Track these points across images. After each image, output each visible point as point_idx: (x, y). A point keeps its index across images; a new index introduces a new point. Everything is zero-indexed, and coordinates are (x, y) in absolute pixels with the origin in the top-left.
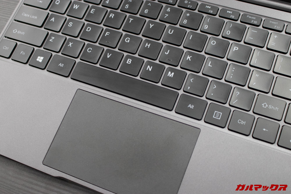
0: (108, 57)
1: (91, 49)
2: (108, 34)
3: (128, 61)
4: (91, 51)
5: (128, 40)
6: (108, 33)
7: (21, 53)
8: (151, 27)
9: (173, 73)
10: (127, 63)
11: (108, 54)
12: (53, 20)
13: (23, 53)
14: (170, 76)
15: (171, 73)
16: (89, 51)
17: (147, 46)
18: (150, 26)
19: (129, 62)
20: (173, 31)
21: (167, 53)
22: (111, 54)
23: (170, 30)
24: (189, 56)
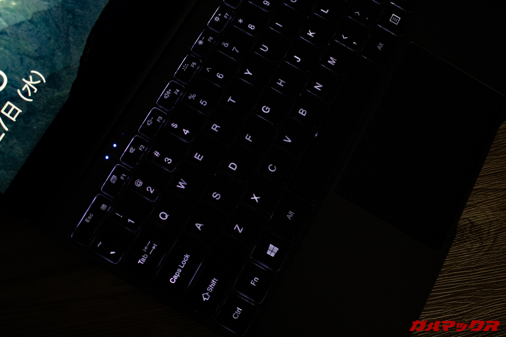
0: (290, 141)
1: (271, 165)
2: (250, 137)
3: (302, 113)
4: (275, 167)
5: (266, 109)
6: (248, 137)
7: (253, 284)
8: (251, 74)
9: (331, 58)
10: (304, 115)
11: (284, 140)
12: (200, 225)
13: (254, 281)
14: (334, 62)
15: (331, 60)
16: (273, 169)
17: (282, 83)
18: (249, 74)
19: (304, 113)
20: (263, 45)
21: (298, 60)
22: (286, 136)
23: (261, 49)
24: (308, 34)
